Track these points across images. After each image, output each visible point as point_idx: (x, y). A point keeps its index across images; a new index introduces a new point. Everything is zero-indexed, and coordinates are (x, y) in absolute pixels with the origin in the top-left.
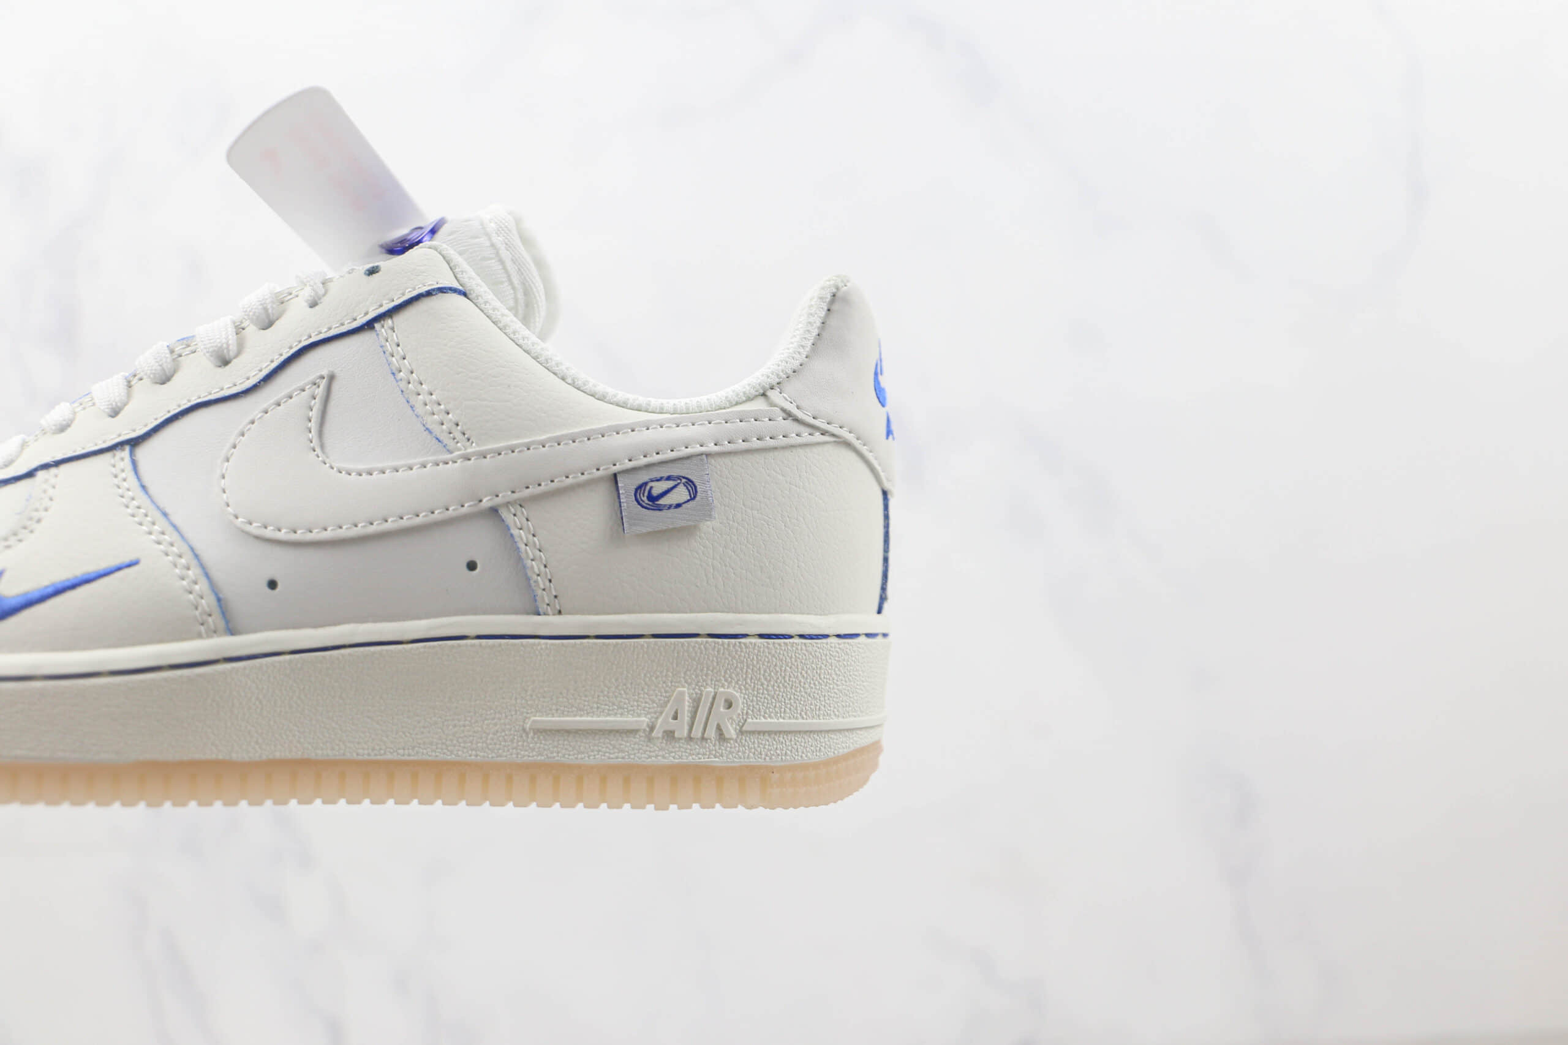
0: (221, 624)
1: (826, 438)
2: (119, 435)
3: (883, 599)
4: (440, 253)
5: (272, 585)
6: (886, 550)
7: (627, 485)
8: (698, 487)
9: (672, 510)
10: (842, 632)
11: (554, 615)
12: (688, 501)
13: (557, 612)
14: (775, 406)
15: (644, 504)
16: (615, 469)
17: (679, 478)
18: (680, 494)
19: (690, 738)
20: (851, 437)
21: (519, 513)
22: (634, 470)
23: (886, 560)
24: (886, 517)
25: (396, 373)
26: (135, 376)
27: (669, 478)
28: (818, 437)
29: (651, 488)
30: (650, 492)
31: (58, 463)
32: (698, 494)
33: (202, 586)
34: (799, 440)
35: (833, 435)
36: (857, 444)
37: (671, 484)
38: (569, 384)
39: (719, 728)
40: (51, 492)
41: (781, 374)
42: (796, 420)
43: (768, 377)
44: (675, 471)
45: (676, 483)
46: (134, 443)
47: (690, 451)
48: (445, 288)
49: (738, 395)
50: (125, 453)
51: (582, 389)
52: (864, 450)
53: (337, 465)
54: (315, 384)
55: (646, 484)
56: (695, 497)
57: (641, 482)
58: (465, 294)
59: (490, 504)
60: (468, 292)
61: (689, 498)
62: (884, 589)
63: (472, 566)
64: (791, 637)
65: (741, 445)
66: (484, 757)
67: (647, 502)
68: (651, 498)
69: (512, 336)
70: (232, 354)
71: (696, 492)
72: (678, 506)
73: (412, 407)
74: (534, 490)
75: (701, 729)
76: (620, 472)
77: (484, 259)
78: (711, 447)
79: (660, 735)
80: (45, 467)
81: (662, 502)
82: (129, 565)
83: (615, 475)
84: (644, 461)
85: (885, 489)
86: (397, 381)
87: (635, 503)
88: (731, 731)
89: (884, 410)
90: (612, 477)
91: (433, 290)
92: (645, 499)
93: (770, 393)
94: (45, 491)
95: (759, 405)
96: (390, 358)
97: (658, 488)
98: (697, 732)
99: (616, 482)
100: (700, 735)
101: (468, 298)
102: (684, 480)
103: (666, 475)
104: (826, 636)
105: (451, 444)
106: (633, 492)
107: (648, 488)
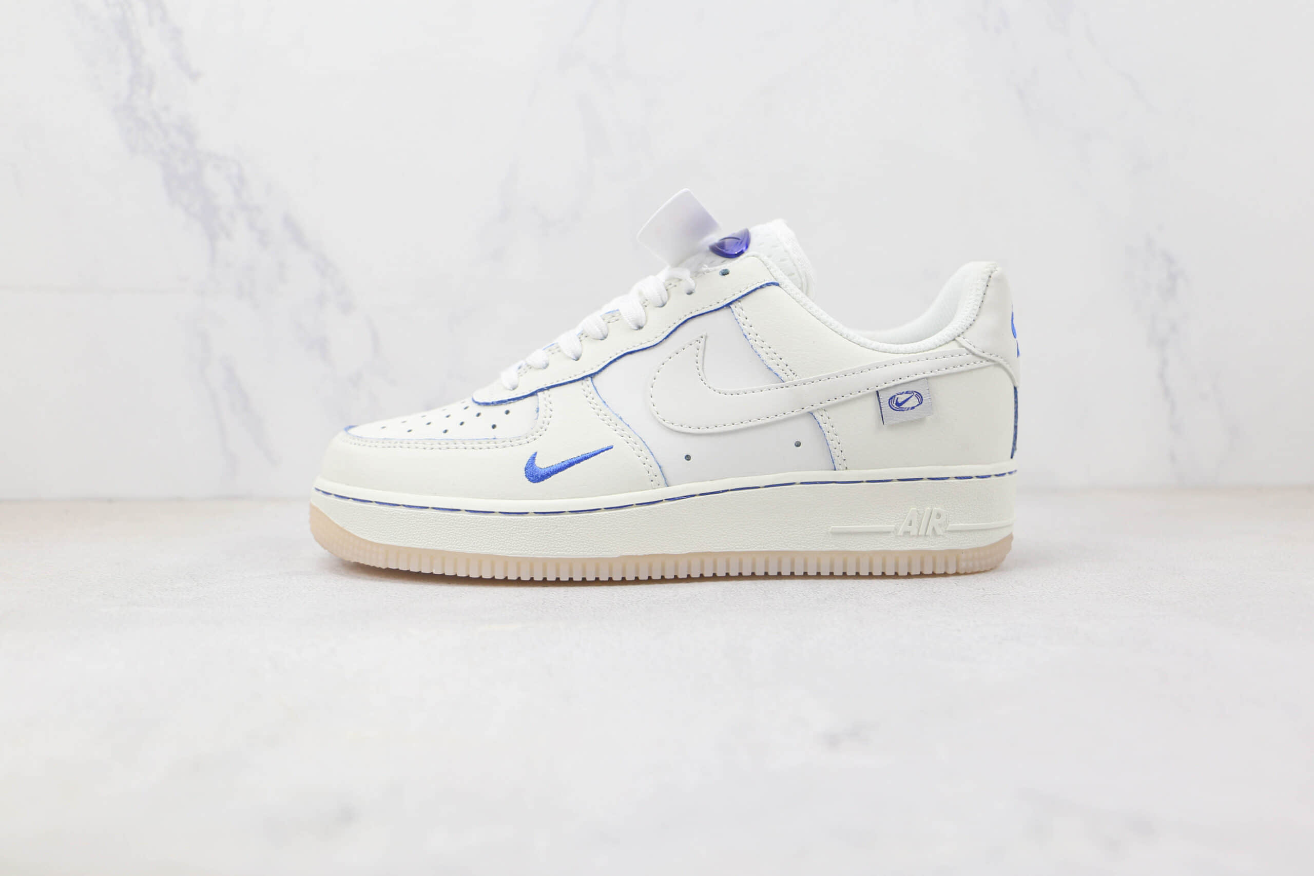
0: (662, 481)
1: (989, 363)
2: (584, 372)
3: (1014, 450)
4: (760, 259)
5: (688, 458)
6: (1016, 421)
7: (885, 397)
8: (923, 397)
9: (909, 411)
10: (998, 473)
11: (843, 470)
12: (918, 405)
13: (845, 468)
14: (963, 347)
15: (894, 408)
16: (877, 389)
17: (912, 392)
18: (914, 401)
19: (918, 536)
20: (1001, 361)
21: (824, 414)
22: (887, 388)
23: (1016, 427)
24: (1016, 402)
25: (747, 335)
26: (582, 334)
27: (907, 393)
28: (985, 363)
29: (898, 398)
30: (897, 401)
31: (549, 388)
32: (923, 401)
33: (651, 460)
34: (976, 366)
35: (993, 361)
36: (1004, 364)
37: (908, 396)
38: (845, 338)
39: (934, 529)
40: (549, 406)
41: (964, 327)
42: (974, 354)
43: (957, 329)
44: (911, 388)
45: (911, 395)
46: (592, 376)
47: (918, 377)
48: (769, 283)
49: (940, 341)
50: (589, 381)
51: (852, 341)
52: (1007, 366)
53: (718, 389)
54: (697, 341)
55: (894, 396)
56: (922, 403)
57: (892, 395)
58: (777, 285)
59: (808, 410)
60: (780, 284)
61: (918, 403)
62: (1014, 444)
63: (798, 445)
64: (971, 478)
65: (945, 371)
66: (804, 548)
67: (896, 406)
68: (898, 404)
69: (809, 310)
70: (644, 323)
71: (922, 400)
72: (913, 408)
73: (759, 355)
74: (834, 401)
75: (924, 531)
76: (882, 390)
77: (783, 260)
78: (928, 374)
79: (902, 534)
80: (542, 390)
81: (903, 406)
82: (607, 449)
83: (877, 392)
84: (893, 383)
85: (1016, 386)
86: (748, 340)
87: (889, 407)
88: (939, 531)
89: (1015, 340)
90: (876, 393)
91: (763, 285)
92: (894, 405)
93: (958, 339)
94: (546, 406)
95: (953, 346)
96: (743, 326)
97: (901, 398)
98: (922, 532)
99: (878, 396)
100: (924, 533)
101: (780, 287)
102: (915, 393)
103: (905, 391)
104: (989, 476)
105: (784, 377)
106: (888, 402)
107: (896, 398)
